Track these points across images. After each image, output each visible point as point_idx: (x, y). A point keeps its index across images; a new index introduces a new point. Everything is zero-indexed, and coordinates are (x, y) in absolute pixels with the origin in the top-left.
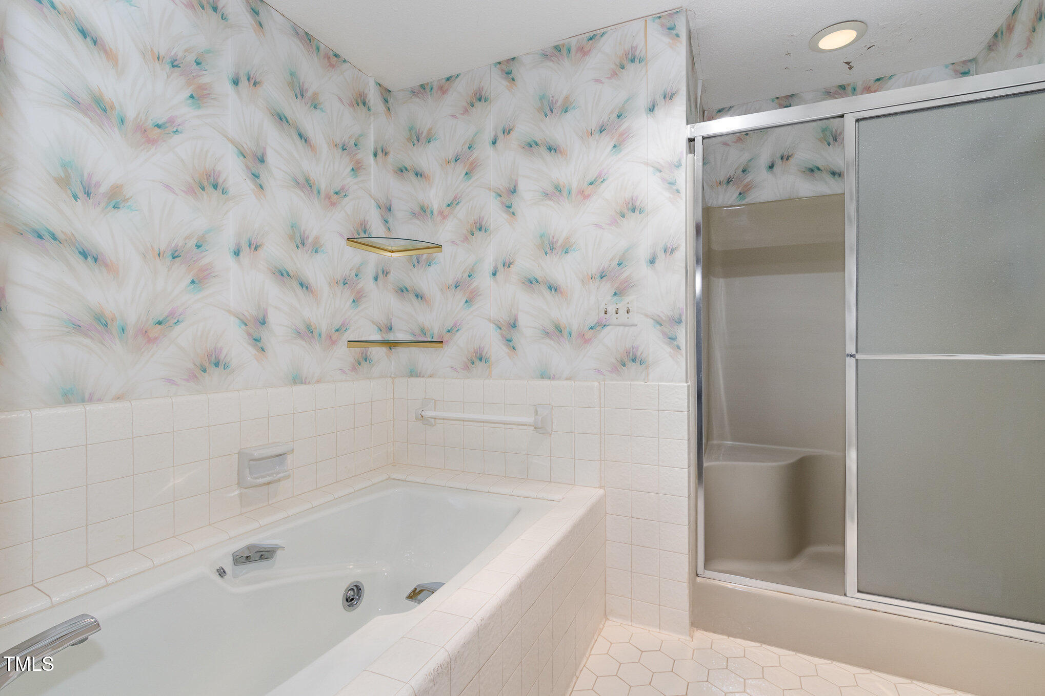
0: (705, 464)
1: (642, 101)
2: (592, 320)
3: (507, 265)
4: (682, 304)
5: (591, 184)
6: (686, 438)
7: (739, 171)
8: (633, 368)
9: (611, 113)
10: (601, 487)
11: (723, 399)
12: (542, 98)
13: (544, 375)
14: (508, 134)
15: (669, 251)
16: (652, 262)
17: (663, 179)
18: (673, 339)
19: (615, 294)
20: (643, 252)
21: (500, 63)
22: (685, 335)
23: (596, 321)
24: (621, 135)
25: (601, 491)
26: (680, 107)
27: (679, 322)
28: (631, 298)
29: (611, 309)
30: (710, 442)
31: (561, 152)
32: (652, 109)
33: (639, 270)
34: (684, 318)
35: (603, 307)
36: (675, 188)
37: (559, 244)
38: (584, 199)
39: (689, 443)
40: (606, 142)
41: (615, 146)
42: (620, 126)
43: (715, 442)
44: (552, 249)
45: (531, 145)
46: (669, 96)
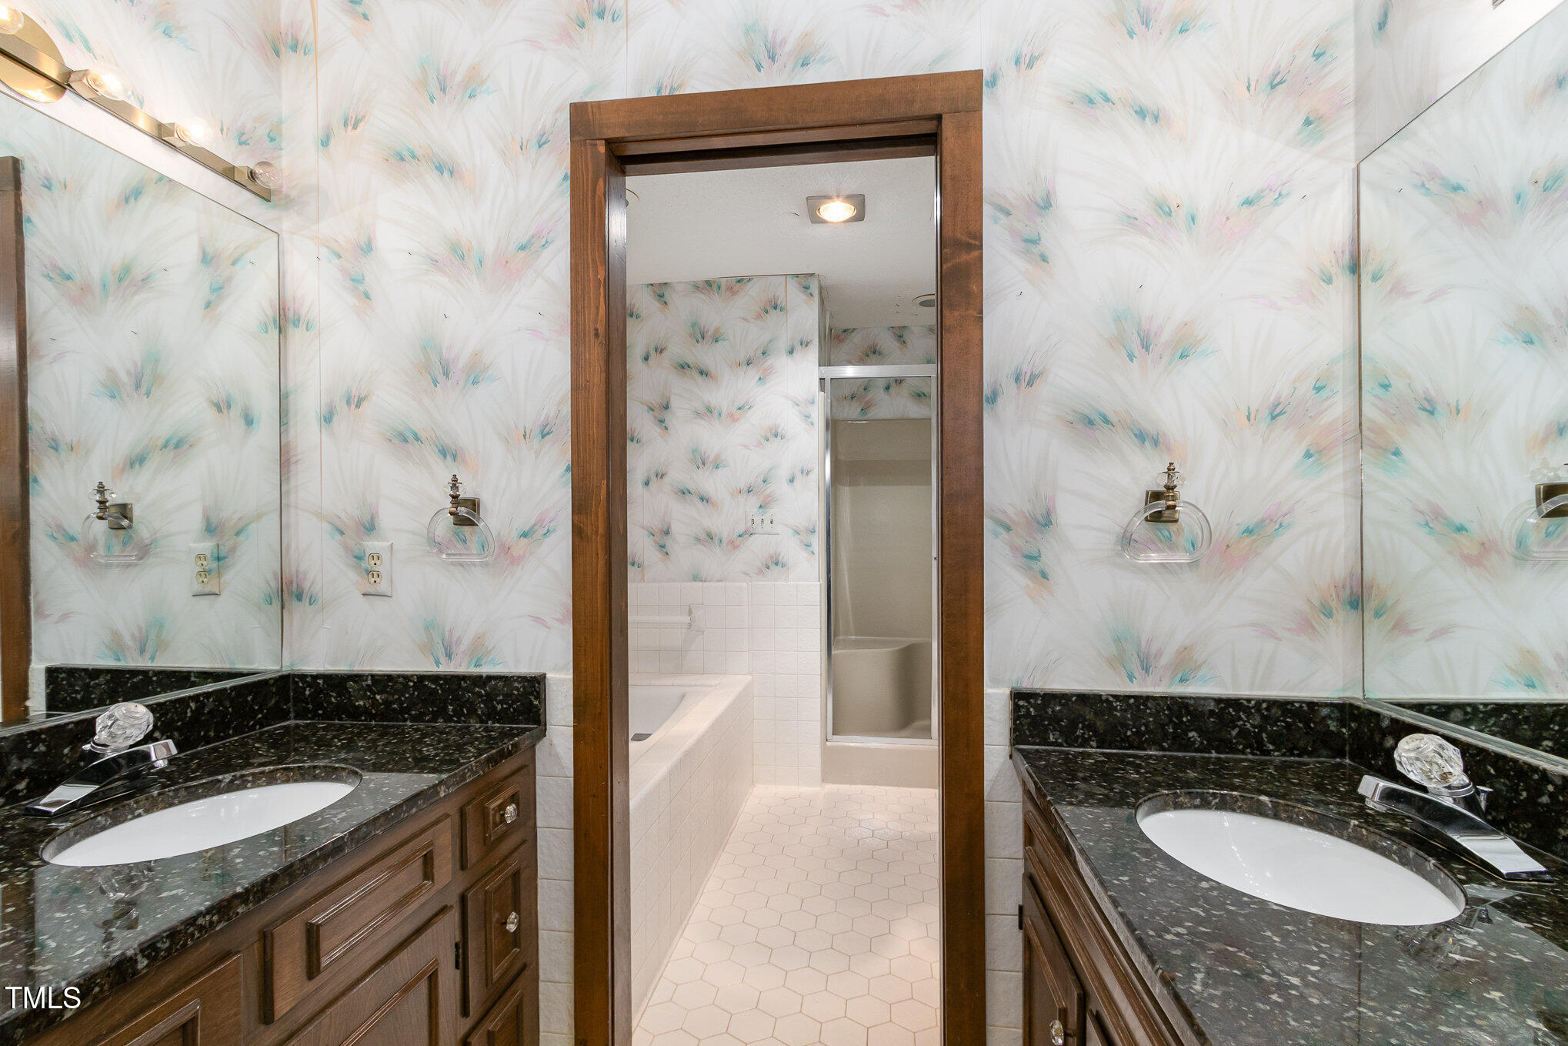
0: (833, 653)
1: (783, 344)
2: (741, 529)
3: (660, 476)
4: (815, 517)
5: (739, 409)
6: (819, 627)
7: (861, 389)
8: (775, 570)
9: (757, 349)
10: (749, 673)
11: (848, 596)
12: (694, 325)
13: (696, 578)
14: (661, 352)
15: (806, 472)
16: (792, 481)
17: (801, 413)
18: (808, 546)
19: (761, 507)
20: (783, 473)
21: (652, 285)
22: (818, 542)
23: (744, 530)
24: (766, 370)
25: (750, 677)
26: (813, 354)
27: (813, 532)
28: (774, 511)
29: (757, 520)
30: (837, 638)
31: (712, 377)
32: (791, 352)
33: (780, 487)
34: (817, 529)
35: (750, 518)
36: (810, 420)
37: (711, 459)
38: (733, 421)
39: (821, 631)
40: (753, 374)
41: (760, 379)
42: (764, 362)
43: (841, 637)
44: (704, 464)
45: (683, 367)
46: (804, 344)
